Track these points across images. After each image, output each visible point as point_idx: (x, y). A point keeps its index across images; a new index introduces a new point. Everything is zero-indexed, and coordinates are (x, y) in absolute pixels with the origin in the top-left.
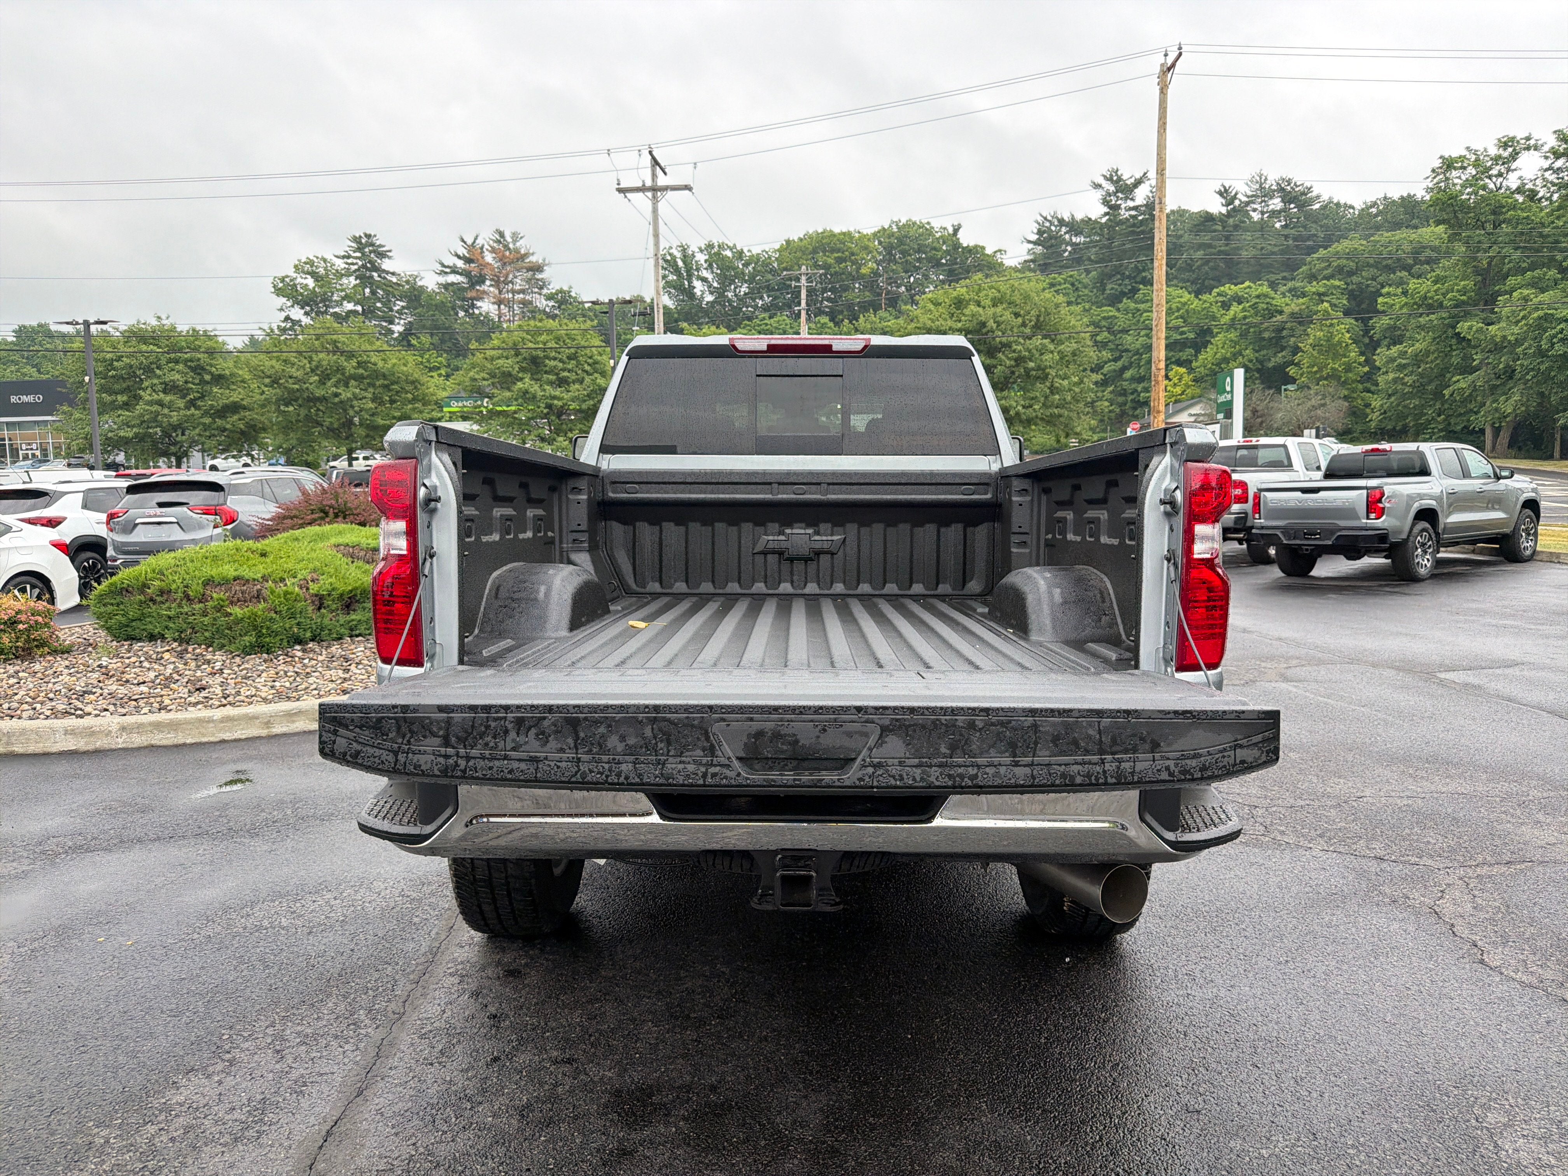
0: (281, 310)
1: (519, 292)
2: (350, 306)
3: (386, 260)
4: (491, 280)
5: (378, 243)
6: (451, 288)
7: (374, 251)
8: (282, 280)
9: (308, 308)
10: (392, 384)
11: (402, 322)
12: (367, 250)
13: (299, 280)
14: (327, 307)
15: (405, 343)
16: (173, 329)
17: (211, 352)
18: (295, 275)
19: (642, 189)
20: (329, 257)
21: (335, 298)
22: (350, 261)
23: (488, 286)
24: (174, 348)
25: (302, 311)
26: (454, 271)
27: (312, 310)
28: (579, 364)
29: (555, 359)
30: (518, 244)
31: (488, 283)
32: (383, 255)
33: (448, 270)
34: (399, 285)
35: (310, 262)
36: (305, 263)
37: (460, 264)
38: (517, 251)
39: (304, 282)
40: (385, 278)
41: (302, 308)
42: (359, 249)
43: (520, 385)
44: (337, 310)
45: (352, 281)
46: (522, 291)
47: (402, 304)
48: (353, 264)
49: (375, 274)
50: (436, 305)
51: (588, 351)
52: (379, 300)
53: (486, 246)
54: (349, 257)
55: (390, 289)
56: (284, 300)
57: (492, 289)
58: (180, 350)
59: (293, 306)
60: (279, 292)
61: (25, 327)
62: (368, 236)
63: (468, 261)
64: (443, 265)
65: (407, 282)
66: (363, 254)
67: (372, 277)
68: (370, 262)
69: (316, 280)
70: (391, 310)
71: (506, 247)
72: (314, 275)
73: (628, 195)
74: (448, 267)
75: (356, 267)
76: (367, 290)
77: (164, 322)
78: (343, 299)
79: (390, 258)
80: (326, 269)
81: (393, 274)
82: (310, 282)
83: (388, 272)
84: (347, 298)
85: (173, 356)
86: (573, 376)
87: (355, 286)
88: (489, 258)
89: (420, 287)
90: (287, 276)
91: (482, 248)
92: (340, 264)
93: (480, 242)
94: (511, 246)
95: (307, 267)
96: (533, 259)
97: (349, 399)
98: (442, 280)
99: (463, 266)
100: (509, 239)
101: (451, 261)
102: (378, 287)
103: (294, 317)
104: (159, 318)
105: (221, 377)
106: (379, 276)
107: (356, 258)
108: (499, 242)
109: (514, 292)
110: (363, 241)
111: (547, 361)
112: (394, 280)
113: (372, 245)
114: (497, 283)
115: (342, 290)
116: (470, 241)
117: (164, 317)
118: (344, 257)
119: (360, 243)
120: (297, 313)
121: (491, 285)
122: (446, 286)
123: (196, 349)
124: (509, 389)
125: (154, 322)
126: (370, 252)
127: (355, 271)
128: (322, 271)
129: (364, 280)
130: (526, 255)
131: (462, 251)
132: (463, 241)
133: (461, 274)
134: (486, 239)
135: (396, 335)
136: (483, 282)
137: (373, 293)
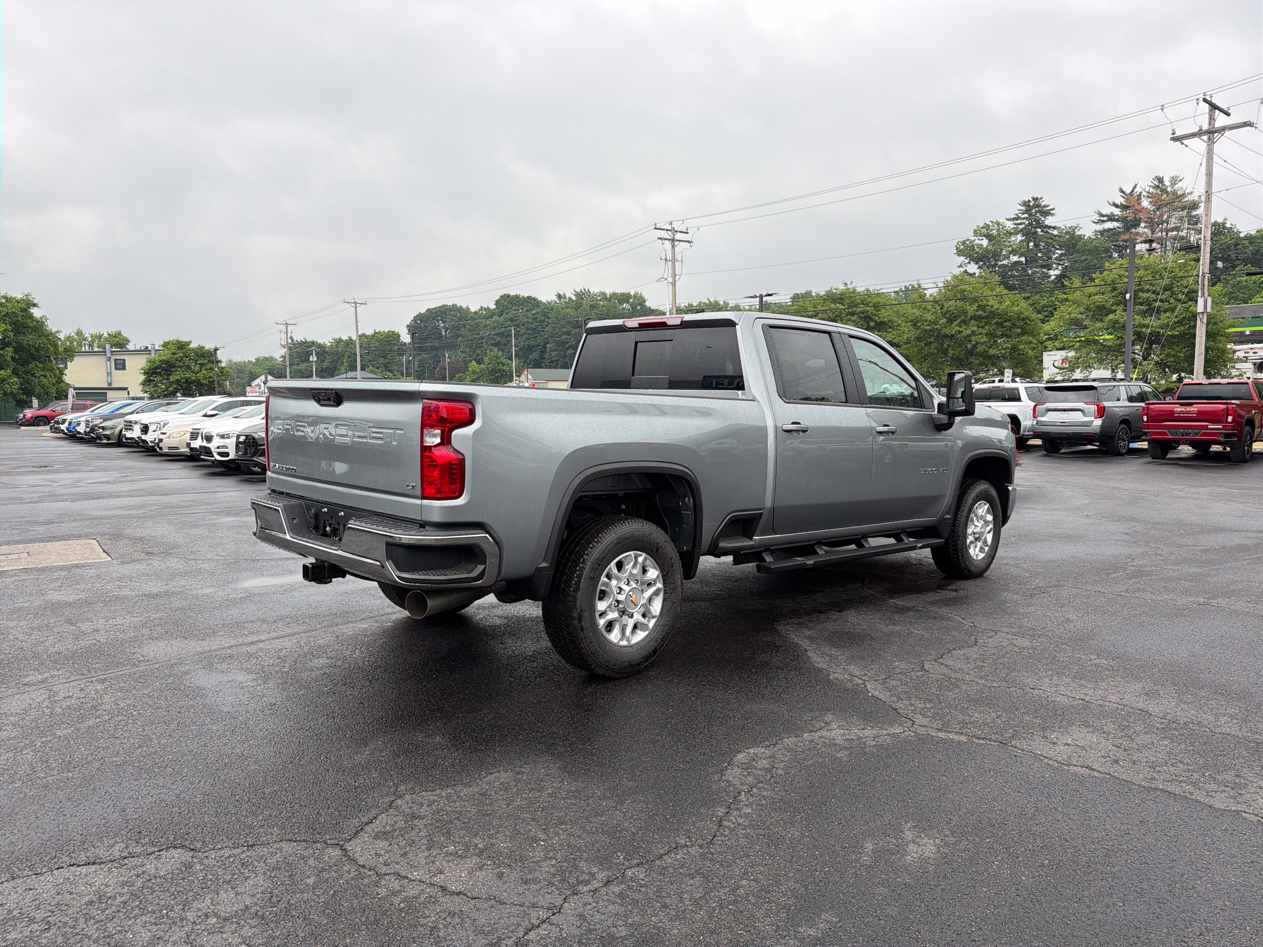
0: (961, 266)
1: (1173, 230)
2: (1015, 258)
3: (1049, 218)
4: (1146, 222)
5: (1043, 204)
6: (1106, 234)
7: (1039, 211)
8: (964, 243)
9: (981, 263)
10: (1006, 321)
11: (1060, 268)
12: (1034, 211)
13: (977, 242)
14: (996, 260)
15: (1059, 285)
16: (854, 291)
17: (877, 306)
18: (973, 238)
19: (1198, 134)
20: (1002, 220)
21: (1004, 253)
22: (1019, 222)
23: (1143, 229)
24: (853, 305)
25: (977, 266)
26: (1111, 218)
27: (985, 264)
28: (1173, 293)
29: (1148, 291)
30: (1176, 186)
31: (1143, 225)
32: (1047, 213)
33: (1105, 219)
34: (1059, 236)
35: (987, 227)
36: (983, 228)
37: (1117, 212)
38: (1174, 193)
39: (980, 242)
40: (1047, 232)
41: (977, 263)
42: (1027, 211)
43: (1111, 316)
44: (1005, 262)
45: (1020, 237)
46: (1177, 229)
47: (1059, 252)
48: (1021, 224)
49: (1039, 230)
50: (1089, 250)
51: (1184, 282)
52: (1040, 251)
53: (1144, 193)
54: (1017, 219)
55: (1050, 241)
56: (963, 258)
57: (1146, 230)
58: (856, 306)
59: (969, 263)
60: (960, 252)
61: (798, 294)
62: (1036, 199)
63: (1124, 207)
64: (1102, 216)
65: (1067, 233)
66: (1030, 215)
67: (1036, 233)
68: (1035, 220)
69: (990, 240)
70: (1050, 258)
71: (1164, 191)
72: (989, 237)
73: (1185, 142)
74: (1106, 216)
75: (1023, 226)
76: (1031, 244)
77: (849, 286)
78: (1010, 253)
79: (1052, 215)
80: (998, 230)
81: (1054, 228)
82: (985, 242)
83: (1050, 227)
84: (1014, 252)
85: (851, 310)
86: (1166, 305)
87: (1021, 241)
88: (1145, 203)
89: (1079, 235)
90: (968, 240)
91: (1140, 195)
92: (1010, 225)
93: (1138, 190)
94: (1169, 189)
95: (985, 232)
96: (1189, 198)
97: (969, 336)
98: (1100, 227)
99: (1120, 214)
100: (1167, 183)
101: (1109, 210)
102: (1040, 241)
103: (970, 271)
104: (846, 284)
105: (882, 323)
106: (1042, 231)
107: (1024, 218)
108: (1158, 187)
109: (1167, 231)
110: (1031, 204)
111: (1141, 294)
112: (1055, 232)
113: (1039, 206)
114: (1152, 224)
115: (1009, 246)
116: (1128, 191)
117: (849, 283)
118: (1013, 219)
119: (1029, 206)
120: (973, 268)
121: (1145, 227)
122: (1102, 233)
123: (867, 305)
124: (1102, 321)
125: (842, 287)
126: (1036, 213)
127: (1022, 230)
128: (995, 232)
129: (1029, 234)
130: (1183, 195)
131: (1120, 200)
132: (1122, 191)
133: (1117, 221)
134: (1145, 185)
135: (1053, 278)
136: (1139, 225)
137: (1036, 245)
